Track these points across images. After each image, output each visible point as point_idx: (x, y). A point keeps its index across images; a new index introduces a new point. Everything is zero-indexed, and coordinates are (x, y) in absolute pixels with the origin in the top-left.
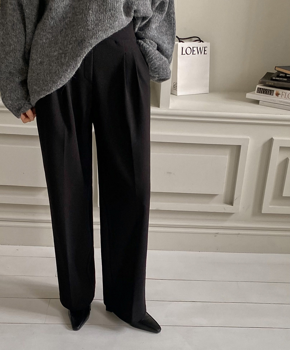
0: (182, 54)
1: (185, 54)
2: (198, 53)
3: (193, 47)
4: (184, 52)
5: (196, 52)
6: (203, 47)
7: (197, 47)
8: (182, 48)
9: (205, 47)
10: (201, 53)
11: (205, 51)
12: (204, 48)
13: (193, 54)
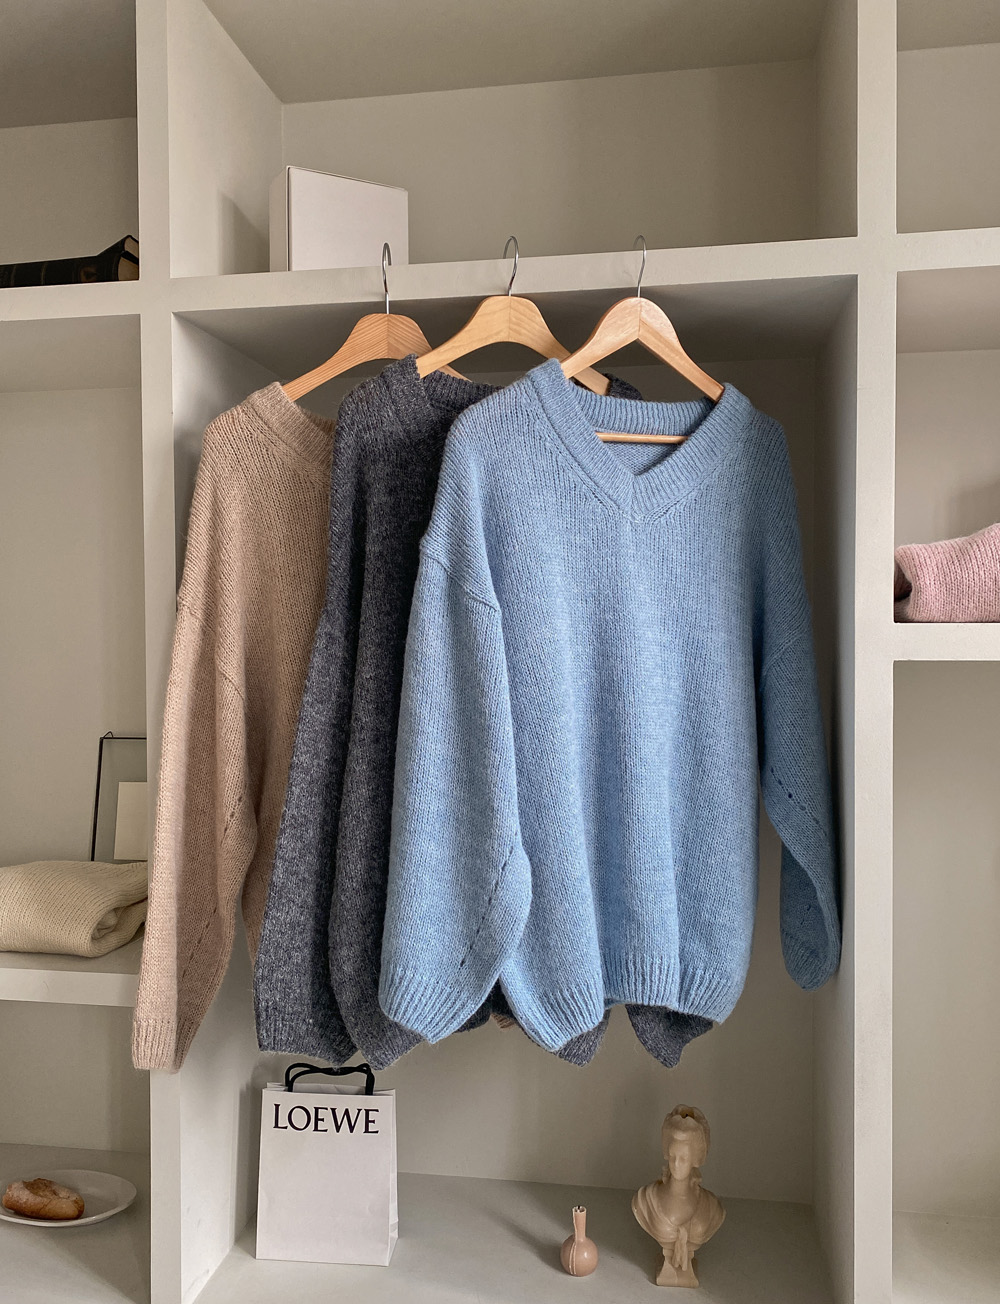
0: (276, 1126)
1: (286, 1128)
2: (338, 1128)
3: (317, 1109)
4: (283, 1121)
5: (328, 1123)
6: (359, 1110)
7: (333, 1110)
8: (277, 1106)
9: (367, 1111)
10: (352, 1129)
11: (368, 1122)
12: (363, 1113)
13: (316, 1129)
